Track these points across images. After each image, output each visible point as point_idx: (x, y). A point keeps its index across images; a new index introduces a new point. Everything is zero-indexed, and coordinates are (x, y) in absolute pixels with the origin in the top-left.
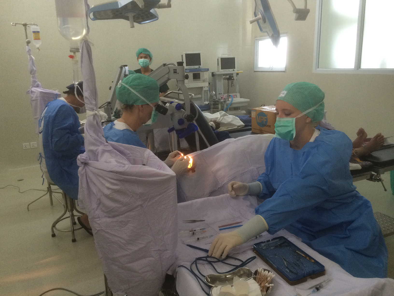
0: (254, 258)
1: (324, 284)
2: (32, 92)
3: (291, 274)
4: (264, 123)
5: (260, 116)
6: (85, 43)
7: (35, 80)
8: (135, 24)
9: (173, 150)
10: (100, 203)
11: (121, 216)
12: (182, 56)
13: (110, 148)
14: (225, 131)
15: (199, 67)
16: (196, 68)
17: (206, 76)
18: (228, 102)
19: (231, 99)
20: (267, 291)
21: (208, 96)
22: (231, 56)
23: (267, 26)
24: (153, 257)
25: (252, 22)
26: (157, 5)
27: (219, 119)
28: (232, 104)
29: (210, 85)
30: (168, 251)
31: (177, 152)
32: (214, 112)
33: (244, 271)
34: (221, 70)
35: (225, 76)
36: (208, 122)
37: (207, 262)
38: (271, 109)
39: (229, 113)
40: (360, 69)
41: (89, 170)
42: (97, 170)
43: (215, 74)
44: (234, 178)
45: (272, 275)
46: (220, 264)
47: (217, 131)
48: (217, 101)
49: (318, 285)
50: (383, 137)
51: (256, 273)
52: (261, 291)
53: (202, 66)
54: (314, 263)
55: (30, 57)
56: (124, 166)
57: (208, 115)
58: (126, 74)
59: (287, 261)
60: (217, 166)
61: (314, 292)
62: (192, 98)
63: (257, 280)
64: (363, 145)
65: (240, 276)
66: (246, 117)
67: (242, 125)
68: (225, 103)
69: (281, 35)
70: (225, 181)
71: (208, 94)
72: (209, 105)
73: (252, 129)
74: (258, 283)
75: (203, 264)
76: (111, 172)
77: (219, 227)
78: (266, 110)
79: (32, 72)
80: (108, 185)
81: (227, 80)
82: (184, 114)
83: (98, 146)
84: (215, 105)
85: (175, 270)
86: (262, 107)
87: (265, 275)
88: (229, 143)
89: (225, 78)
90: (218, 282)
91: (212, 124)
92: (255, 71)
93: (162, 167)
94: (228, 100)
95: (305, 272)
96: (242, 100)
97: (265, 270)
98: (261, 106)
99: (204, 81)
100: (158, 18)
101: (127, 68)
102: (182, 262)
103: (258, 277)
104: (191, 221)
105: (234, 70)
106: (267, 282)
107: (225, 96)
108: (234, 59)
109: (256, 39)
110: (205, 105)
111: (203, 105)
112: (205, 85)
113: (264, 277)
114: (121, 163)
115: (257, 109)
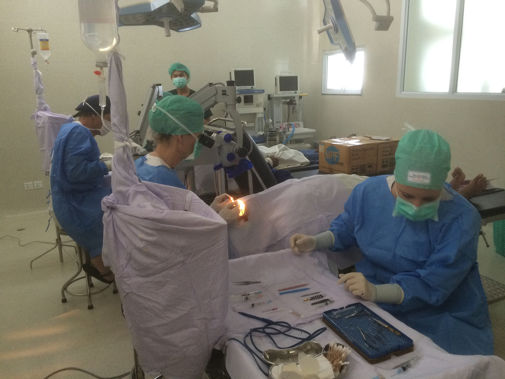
0: (324, 330)
1: (412, 363)
2: (38, 117)
3: (370, 350)
4: (335, 160)
5: (330, 152)
6: (114, 56)
7: (41, 101)
8: (172, 32)
9: (220, 193)
10: (130, 258)
11: (158, 275)
12: (230, 73)
13: (144, 189)
14: (286, 169)
15: (252, 88)
16: (248, 90)
17: (261, 99)
18: (288, 133)
19: (292, 129)
20: (340, 371)
21: (263, 124)
22: (293, 75)
23: (340, 38)
24: (197, 327)
25: (320, 32)
26: (200, 8)
27: (277, 154)
28: (293, 135)
29: (265, 110)
30: (216, 320)
31: (226, 196)
32: (270, 146)
33: (311, 346)
34: (280, 92)
35: (284, 100)
36: (264, 157)
37: (264, 334)
38: (344, 142)
39: (290, 147)
40: (456, 93)
41: (117, 216)
42: (127, 216)
43: (272, 97)
44: (297, 230)
45: (347, 350)
46: (281, 336)
47: (275, 169)
48: (274, 131)
49: (404, 363)
50: (485, 178)
51: (327, 347)
52: (334, 370)
53: (255, 87)
54: (399, 336)
55: (35, 72)
56: (162, 211)
57: (263, 149)
58: (160, 95)
59: (366, 334)
60: (276, 213)
61: (399, 372)
62: (245, 127)
63: (328, 358)
64: (460, 189)
65: (307, 352)
66: (312, 152)
67: (307, 162)
68: (284, 134)
69: (357, 49)
70: (287, 233)
71: (263, 122)
72: (264, 136)
73: (320, 168)
74: (329, 361)
75: (259, 337)
76: (146, 219)
77: (279, 290)
78: (338, 143)
79: (38, 91)
80: (142, 235)
81: (287, 105)
82: (234, 147)
83: (129, 186)
84: (272, 136)
85: (225, 343)
86: (333, 140)
87: (338, 351)
88: (291, 185)
89: (284, 102)
90: (279, 359)
91: (268, 161)
92: (323, 94)
93: (209, 213)
94: (288, 131)
95: (388, 348)
96: (307, 130)
97: (338, 344)
98: (331, 138)
99: (258, 106)
100: (201, 25)
101: (160, 88)
102: (233, 334)
103: (329, 354)
104: (243, 283)
105: (296, 93)
106: (341, 359)
107: (285, 124)
108: (296, 78)
109: (324, 53)
110: (259, 136)
111: (257, 136)
112: (259, 111)
113: (337, 352)
114: (158, 208)
115: (326, 142)
